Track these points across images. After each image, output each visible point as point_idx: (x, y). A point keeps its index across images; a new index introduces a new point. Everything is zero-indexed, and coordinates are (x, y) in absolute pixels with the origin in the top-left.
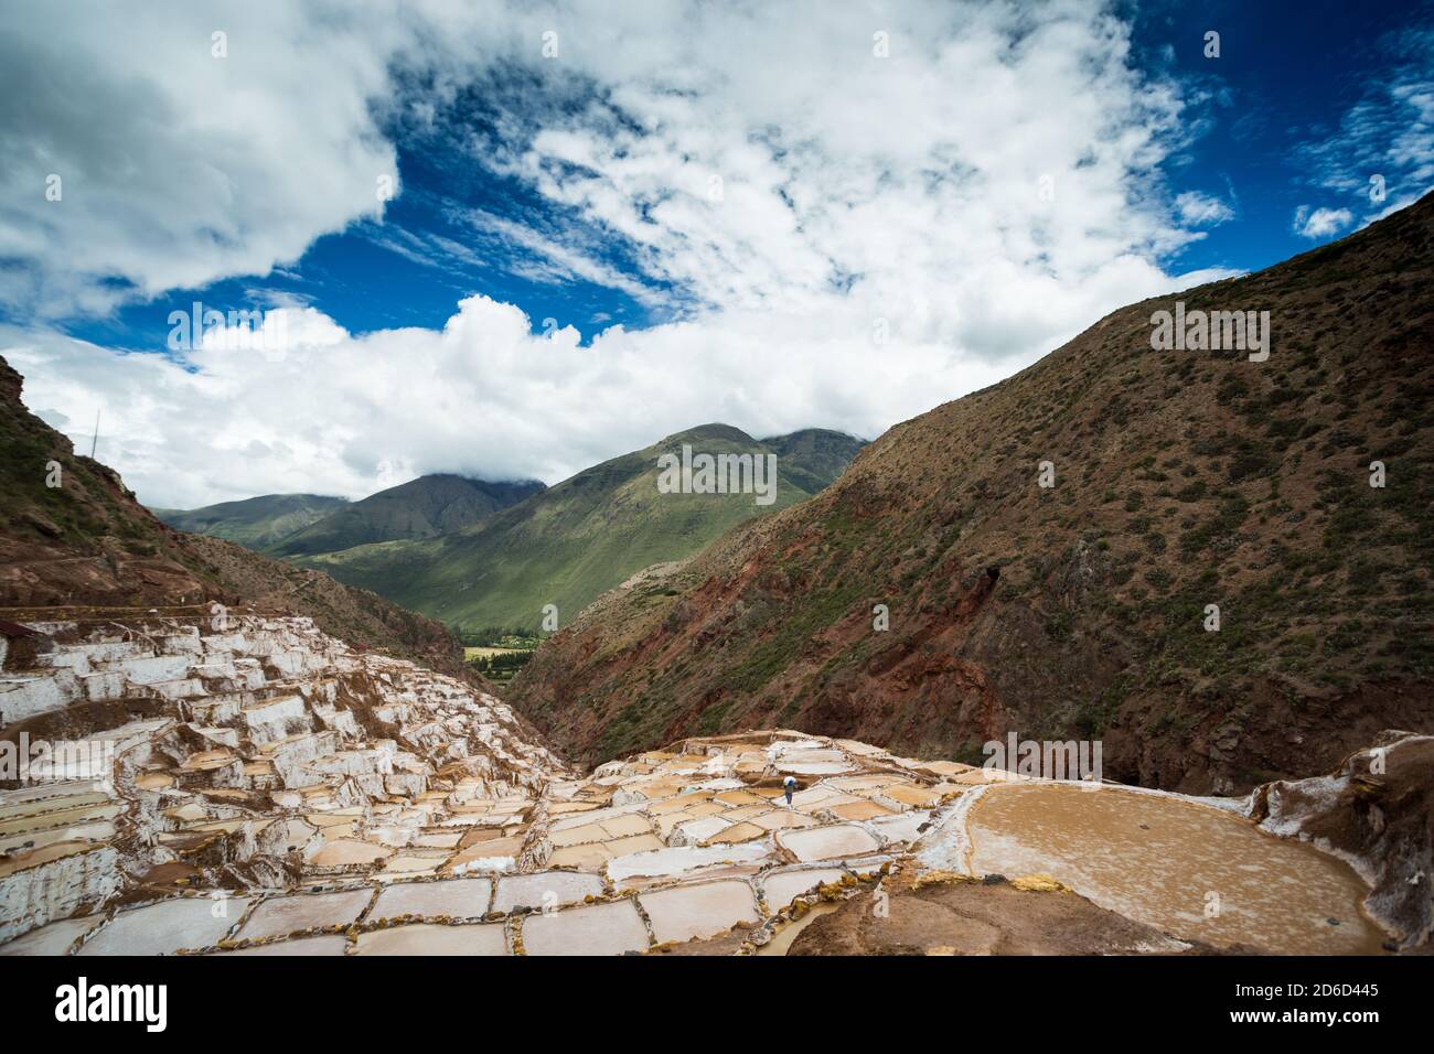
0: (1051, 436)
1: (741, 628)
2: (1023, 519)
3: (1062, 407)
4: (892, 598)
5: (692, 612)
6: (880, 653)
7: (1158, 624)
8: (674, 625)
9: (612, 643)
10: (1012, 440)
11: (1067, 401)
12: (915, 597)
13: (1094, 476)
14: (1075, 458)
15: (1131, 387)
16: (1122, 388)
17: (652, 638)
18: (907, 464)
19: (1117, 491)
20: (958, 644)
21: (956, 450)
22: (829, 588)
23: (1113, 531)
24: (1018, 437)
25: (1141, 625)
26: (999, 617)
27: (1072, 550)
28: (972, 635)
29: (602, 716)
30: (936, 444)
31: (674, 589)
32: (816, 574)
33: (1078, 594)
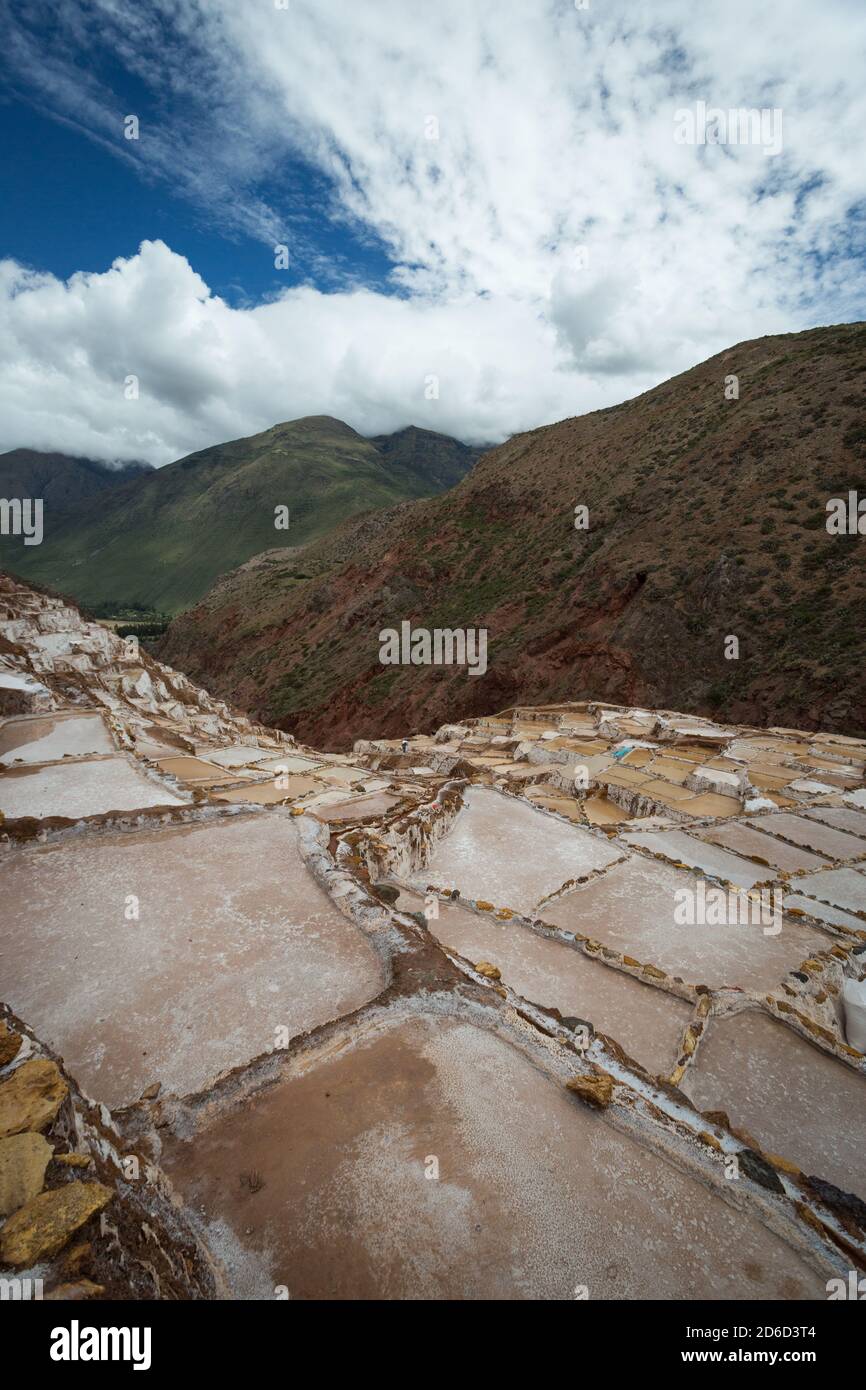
0: (691, 462)
1: (390, 611)
2: (668, 533)
3: (696, 435)
4: (544, 593)
5: (335, 595)
6: (538, 638)
7: (780, 625)
8: (318, 606)
9: (253, 621)
10: (649, 460)
11: (702, 429)
12: (568, 593)
13: (731, 501)
14: (713, 484)
15: (769, 423)
16: (762, 424)
17: (297, 616)
18: (539, 474)
19: (754, 516)
20: (607, 633)
21: (587, 465)
22: (473, 580)
23: (749, 549)
24: (655, 459)
25: (766, 626)
26: (647, 614)
27: (714, 563)
28: (620, 626)
29: (262, 683)
30: (567, 457)
31: (303, 572)
32: (460, 568)
33: (716, 598)
